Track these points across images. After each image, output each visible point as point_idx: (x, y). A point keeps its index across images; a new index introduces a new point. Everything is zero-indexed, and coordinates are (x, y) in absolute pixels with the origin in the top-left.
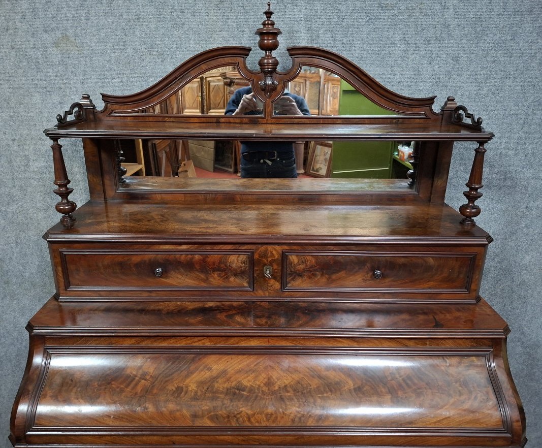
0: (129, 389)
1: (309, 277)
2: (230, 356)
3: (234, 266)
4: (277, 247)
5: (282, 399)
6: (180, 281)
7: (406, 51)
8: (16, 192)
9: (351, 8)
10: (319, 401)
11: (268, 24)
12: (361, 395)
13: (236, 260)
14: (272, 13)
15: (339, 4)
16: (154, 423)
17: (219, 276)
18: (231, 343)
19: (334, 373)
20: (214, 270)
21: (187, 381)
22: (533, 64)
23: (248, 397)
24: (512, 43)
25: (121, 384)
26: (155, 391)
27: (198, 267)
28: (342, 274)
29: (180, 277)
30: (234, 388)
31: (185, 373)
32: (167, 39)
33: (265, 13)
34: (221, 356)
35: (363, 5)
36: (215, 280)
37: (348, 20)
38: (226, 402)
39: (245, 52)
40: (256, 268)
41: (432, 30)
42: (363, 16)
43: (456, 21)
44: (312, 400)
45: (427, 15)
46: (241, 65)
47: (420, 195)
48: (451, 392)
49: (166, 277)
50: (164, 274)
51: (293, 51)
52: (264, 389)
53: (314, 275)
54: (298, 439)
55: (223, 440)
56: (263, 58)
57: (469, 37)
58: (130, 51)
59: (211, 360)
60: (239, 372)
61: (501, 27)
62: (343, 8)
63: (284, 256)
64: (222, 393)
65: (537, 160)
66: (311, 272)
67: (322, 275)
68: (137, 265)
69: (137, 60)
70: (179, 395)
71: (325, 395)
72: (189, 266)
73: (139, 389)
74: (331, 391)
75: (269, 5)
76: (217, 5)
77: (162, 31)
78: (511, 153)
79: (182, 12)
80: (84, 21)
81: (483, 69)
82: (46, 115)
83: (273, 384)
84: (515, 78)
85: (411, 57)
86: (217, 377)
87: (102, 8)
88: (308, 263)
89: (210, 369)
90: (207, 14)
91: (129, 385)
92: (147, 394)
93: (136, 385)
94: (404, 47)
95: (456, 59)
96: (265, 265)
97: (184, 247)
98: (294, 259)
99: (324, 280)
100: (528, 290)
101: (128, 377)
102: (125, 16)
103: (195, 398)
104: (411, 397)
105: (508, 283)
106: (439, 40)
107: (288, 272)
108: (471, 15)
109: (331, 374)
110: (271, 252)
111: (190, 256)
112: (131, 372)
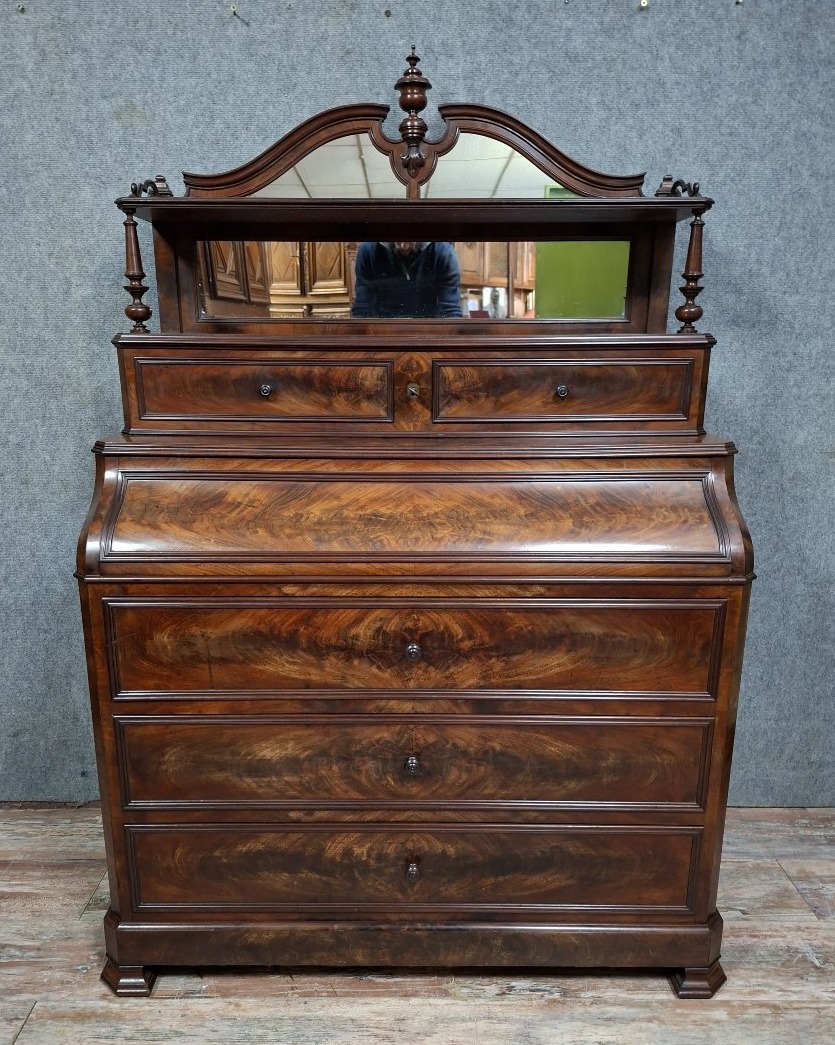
0: (234, 514)
1: (470, 400)
3: (367, 383)
4: (425, 355)
6: (294, 407)
7: (607, 119)
8: (47, 335)
9: (528, 59)
10: (479, 526)
11: (412, 73)
12: (534, 520)
13: (370, 376)
14: (417, 59)
15: (511, 54)
17: (347, 399)
19: (499, 501)
20: (340, 390)
21: (309, 508)
22: (786, 138)
23: (386, 522)
24: (754, 108)
25: (222, 510)
26: (267, 517)
27: (318, 386)
28: (514, 394)
29: (294, 401)
30: (368, 515)
31: (304, 501)
32: (271, 107)
33: (409, 59)
34: (352, 484)
35: (544, 55)
36: (342, 406)
37: (524, 76)
38: (358, 527)
39: (381, 111)
40: (397, 387)
41: (640, 89)
42: (544, 71)
43: (674, 77)
44: (469, 525)
45: (633, 69)
46: (375, 131)
47: (632, 323)
49: (275, 401)
50: (272, 396)
51: (448, 111)
53: (477, 397)
56: (406, 120)
57: (694, 99)
58: (219, 125)
60: (375, 500)
61: (737, 84)
62: (516, 60)
63: (435, 367)
64: (354, 518)
65: (805, 281)
66: (470, 394)
67: (487, 396)
68: (237, 382)
69: (228, 139)
70: (298, 521)
72: (307, 384)
74: (495, 517)
75: (414, 48)
76: (342, 58)
77: (265, 96)
78: (765, 270)
79: (293, 68)
80: (157, 83)
81: (716, 144)
82: (98, 217)
83: (419, 512)
84: (762, 158)
85: (614, 129)
86: (347, 505)
87: (183, 64)
88: (468, 378)
90: (328, 70)
91: (232, 511)
93: (242, 511)
94: (603, 114)
95: (678, 131)
96: (409, 382)
97: (299, 355)
98: (449, 372)
99: (490, 404)
100: (806, 487)
102: (214, 76)
103: (319, 523)
105: (776, 477)
106: (652, 103)
107: (441, 392)
108: (695, 69)
109: (497, 501)
110: (418, 363)
111: (307, 368)
112: (234, 499)
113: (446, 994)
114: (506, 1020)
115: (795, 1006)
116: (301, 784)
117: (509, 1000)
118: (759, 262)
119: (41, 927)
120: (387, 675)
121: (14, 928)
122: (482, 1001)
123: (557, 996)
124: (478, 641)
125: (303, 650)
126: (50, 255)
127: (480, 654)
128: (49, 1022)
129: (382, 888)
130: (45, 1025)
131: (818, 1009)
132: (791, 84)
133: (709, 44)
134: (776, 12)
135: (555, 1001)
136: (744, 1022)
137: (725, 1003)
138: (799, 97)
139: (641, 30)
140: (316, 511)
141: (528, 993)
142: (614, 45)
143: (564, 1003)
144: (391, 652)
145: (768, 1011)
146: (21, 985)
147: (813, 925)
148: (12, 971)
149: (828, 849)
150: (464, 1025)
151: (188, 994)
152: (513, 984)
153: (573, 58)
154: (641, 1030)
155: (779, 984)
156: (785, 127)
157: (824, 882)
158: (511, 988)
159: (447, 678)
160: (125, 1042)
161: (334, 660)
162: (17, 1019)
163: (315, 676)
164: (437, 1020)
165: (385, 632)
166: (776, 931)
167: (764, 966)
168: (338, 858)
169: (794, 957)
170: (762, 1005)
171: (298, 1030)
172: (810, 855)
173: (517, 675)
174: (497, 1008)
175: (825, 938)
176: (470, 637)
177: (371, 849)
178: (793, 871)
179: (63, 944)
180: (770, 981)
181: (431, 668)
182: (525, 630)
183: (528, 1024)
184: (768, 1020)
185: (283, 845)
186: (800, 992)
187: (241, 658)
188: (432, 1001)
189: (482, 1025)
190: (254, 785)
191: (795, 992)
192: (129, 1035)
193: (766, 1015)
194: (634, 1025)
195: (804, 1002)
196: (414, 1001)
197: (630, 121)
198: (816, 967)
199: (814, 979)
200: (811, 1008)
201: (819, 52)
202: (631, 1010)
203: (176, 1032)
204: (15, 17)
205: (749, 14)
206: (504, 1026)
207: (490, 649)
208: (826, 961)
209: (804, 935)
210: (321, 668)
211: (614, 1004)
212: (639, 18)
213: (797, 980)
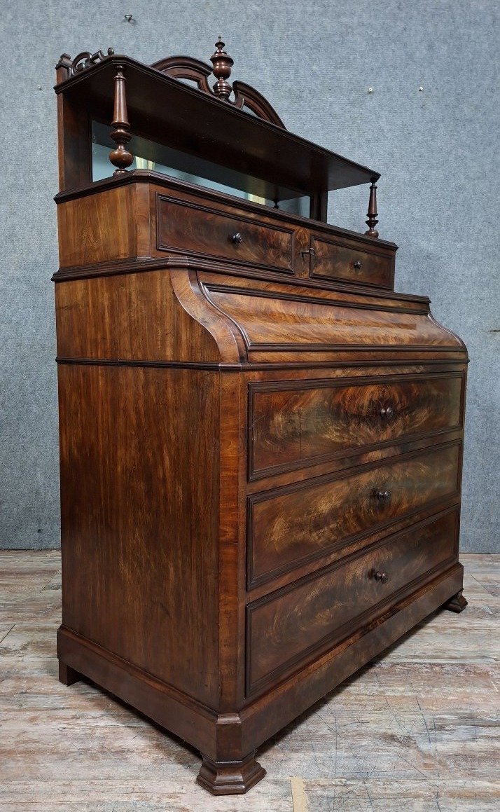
9: (310, 117)
22: (451, 158)
24: (432, 143)
35: (318, 115)
41: (371, 133)
43: (388, 127)
45: (366, 122)
57: (399, 138)
61: (422, 131)
65: (466, 235)
81: (413, 161)
84: (438, 169)
85: (357, 153)
94: (350, 145)
95: (392, 154)
106: (377, 140)
108: (399, 123)
115: (476, 629)
118: (439, 224)
119: (16, 596)
126: (45, 215)
131: (490, 630)
132: (451, 131)
133: (406, 110)
134: (441, 95)
136: (445, 634)
138: (456, 138)
139: (370, 103)
142: (355, 110)
145: (459, 630)
146: (6, 618)
147: (490, 599)
153: (334, 117)
155: (468, 620)
156: (449, 153)
170: (456, 628)
175: (497, 604)
178: (480, 578)
179: (30, 603)
180: (462, 619)
184: (460, 633)
186: (480, 623)
191: (476, 624)
195: (482, 627)
197: (366, 149)
198: (490, 614)
199: (489, 619)
200: (486, 629)
201: (465, 115)
204: (36, 92)
205: (427, 96)
208: (496, 612)
209: (484, 603)
212: (368, 97)
213: (480, 619)
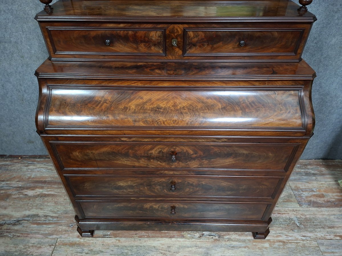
0: (98, 107)
1: (200, 47)
2: (153, 92)
3: (154, 39)
4: (180, 26)
5: (182, 113)
10: (202, 114)
12: (225, 111)
13: (155, 35)
16: (113, 124)
17: (145, 45)
18: (153, 85)
19: (211, 100)
20: (142, 42)
21: (130, 104)
23: (163, 112)
25: (93, 105)
26: (112, 109)
28: (220, 44)
30: (155, 108)
31: (128, 100)
34: (148, 91)
36: (143, 48)
38: (151, 114)
40: (167, 41)
44: (197, 114)
48: (276, 109)
49: (113, 46)
50: (111, 44)
52: (172, 108)
53: (203, 45)
54: (190, 132)
55: (151, 133)
59: (142, 94)
60: (158, 100)
63: (185, 32)
64: (149, 110)
66: (201, 43)
67: (208, 45)
68: (95, 38)
70: (126, 111)
71: (205, 111)
73: (103, 107)
74: (209, 109)
83: (177, 106)
86: (146, 102)
88: (200, 37)
89: (142, 98)
91: (97, 105)
92: (107, 110)
93: (102, 105)
96: (173, 38)
97: (122, 25)
98: (191, 34)
99: (209, 48)
101: (97, 101)
103: (135, 112)
104: (253, 112)
107: (187, 43)
109: (209, 101)
110: (177, 29)
111: (126, 32)
112: (98, 99)
113: (183, 237)
114: (201, 247)
115: (290, 241)
116: (134, 191)
117: (202, 239)
119: (58, 208)
120: (164, 164)
121: (50, 209)
122: (194, 240)
123: (217, 237)
124: (199, 155)
125: (131, 157)
127: (199, 159)
128: (62, 246)
129: (163, 214)
130: (61, 248)
131: (297, 243)
135: (216, 240)
136: (274, 248)
137: (269, 240)
140: (132, 105)
141: (208, 236)
143: (219, 240)
144: (165, 158)
145: (281, 244)
146: (53, 232)
147: (298, 209)
148: (50, 226)
149: (305, 177)
150: (188, 249)
151: (104, 236)
152: (204, 233)
154: (242, 251)
155: (286, 233)
157: (303, 191)
158: (203, 235)
159: (186, 165)
160: (85, 255)
161: (143, 160)
162: (53, 245)
163: (137, 164)
164: (180, 247)
165: (163, 152)
166: (286, 211)
167: (281, 225)
168: (148, 208)
169: (291, 222)
170: (280, 241)
171: (138, 251)
172: (299, 180)
173: (213, 164)
174: (198, 242)
175: (301, 214)
176: (196, 154)
177: (159, 206)
178: (293, 187)
179: (65, 215)
180: (283, 232)
181: (180, 162)
182: (217, 152)
183: (208, 249)
184: (282, 247)
185: (129, 205)
186: (292, 236)
187: (108, 159)
188: (179, 239)
189: (194, 249)
190: (118, 192)
191: (290, 236)
192: (86, 252)
193: (281, 245)
194: (240, 249)
195: (292, 240)
196: (173, 239)
198: (298, 226)
199: (297, 231)
200: (295, 243)
202: (240, 243)
203: (101, 251)
206: (200, 250)
207: (204, 157)
208: (301, 224)
209: (295, 213)
210: (139, 162)
211: (234, 241)
213: (292, 232)
